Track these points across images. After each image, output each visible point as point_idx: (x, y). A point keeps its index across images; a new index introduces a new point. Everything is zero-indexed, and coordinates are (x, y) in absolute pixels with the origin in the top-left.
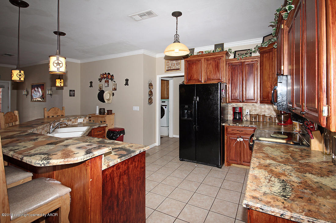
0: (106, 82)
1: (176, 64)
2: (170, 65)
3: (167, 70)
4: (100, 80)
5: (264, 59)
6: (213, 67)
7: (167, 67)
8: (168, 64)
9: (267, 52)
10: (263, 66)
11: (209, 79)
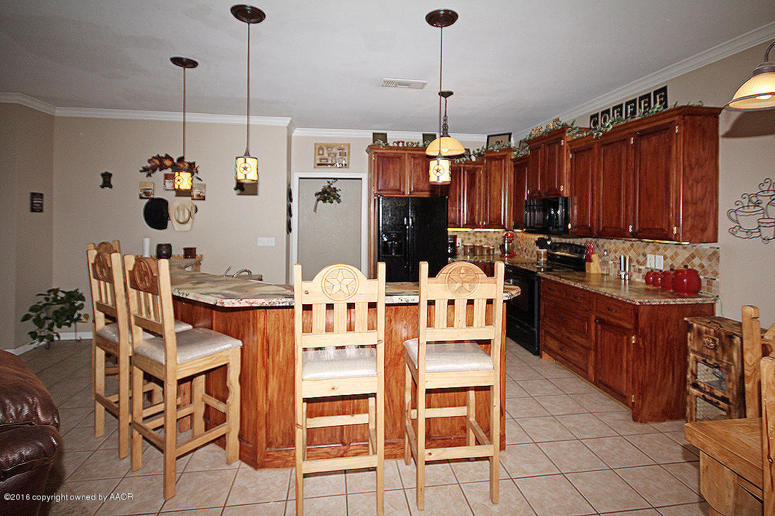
0: (167, 177)
1: (338, 155)
2: (326, 155)
3: (318, 165)
4: (149, 171)
5: (493, 169)
6: (422, 171)
7: (318, 157)
8: (321, 152)
9: (496, 159)
10: (490, 176)
11: (416, 190)
